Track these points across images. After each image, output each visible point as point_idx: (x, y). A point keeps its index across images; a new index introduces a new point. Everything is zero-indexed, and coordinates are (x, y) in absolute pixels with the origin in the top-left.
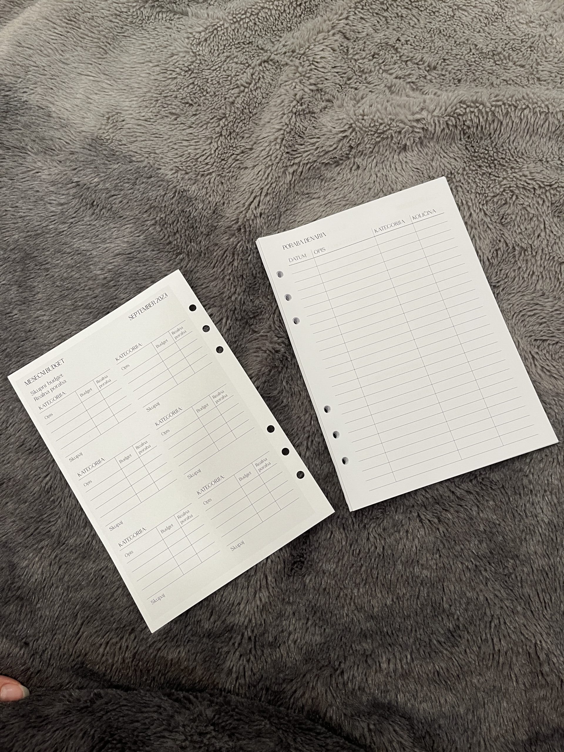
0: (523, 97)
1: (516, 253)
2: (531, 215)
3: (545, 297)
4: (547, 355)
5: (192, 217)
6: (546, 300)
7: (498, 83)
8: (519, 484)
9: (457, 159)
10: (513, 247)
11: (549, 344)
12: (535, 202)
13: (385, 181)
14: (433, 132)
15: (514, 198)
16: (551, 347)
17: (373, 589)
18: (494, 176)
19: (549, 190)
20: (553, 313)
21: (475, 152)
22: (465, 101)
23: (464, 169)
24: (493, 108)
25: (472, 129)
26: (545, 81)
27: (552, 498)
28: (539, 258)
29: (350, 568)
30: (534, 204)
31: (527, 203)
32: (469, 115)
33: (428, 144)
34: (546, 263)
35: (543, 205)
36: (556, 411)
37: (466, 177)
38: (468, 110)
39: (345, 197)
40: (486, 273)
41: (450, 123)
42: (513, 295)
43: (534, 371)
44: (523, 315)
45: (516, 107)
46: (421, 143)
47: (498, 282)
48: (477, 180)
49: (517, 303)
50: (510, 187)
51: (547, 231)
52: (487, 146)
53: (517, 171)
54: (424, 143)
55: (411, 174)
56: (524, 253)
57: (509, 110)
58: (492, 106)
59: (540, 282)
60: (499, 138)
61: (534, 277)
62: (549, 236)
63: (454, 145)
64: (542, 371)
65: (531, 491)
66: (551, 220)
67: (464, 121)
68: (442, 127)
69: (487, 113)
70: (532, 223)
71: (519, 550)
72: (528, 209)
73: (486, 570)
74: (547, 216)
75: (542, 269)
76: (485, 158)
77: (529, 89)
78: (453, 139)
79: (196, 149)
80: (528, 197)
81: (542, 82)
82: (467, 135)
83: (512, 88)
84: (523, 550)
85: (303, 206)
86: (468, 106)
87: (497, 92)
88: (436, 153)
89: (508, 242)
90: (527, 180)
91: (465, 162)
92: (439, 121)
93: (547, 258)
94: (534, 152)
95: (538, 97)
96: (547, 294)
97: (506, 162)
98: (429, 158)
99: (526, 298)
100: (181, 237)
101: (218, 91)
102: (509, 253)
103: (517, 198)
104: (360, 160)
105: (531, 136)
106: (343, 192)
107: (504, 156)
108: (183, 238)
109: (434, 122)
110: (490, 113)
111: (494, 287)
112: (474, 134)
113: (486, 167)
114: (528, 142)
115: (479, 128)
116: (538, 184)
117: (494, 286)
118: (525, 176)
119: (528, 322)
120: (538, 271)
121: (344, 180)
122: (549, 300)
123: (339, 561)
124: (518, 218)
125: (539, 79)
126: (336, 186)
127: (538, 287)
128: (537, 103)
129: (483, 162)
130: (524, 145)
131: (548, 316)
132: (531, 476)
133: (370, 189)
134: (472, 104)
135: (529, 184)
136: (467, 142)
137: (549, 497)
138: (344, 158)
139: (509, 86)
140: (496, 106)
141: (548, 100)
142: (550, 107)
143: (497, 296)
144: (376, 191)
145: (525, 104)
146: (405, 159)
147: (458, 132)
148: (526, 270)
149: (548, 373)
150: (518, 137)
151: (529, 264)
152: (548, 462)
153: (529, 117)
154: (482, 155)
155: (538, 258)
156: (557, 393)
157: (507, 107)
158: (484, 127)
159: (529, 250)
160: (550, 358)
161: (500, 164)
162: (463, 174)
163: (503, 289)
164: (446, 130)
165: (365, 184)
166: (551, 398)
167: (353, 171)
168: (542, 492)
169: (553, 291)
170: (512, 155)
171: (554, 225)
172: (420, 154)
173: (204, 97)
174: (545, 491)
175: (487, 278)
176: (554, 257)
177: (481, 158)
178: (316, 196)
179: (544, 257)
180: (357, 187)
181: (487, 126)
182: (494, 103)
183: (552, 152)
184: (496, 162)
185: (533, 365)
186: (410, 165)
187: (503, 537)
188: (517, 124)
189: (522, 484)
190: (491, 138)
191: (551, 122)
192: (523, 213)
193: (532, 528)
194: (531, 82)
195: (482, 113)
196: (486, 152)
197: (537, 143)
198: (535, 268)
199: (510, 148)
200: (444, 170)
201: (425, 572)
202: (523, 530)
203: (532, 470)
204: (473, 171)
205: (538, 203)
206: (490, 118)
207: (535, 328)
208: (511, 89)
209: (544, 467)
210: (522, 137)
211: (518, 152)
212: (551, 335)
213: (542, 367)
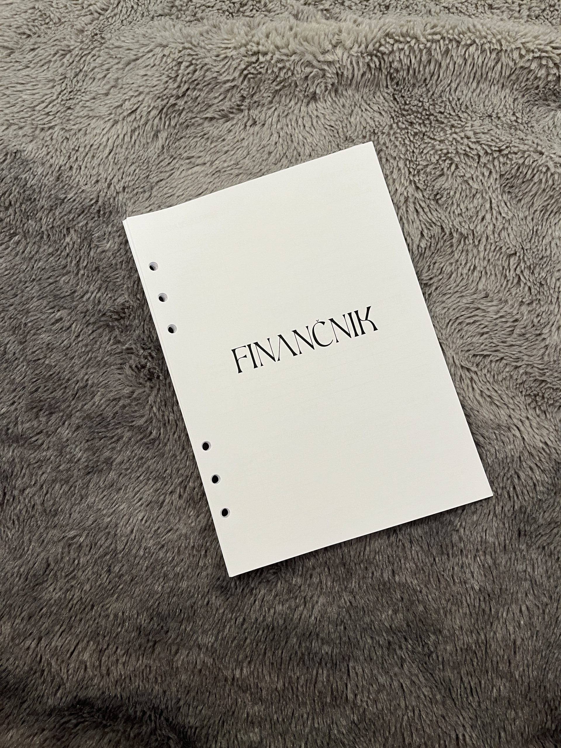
0: (469, 28)
1: (454, 240)
2: (474, 191)
3: (489, 299)
4: (488, 375)
5: (28, 185)
6: (490, 304)
7: (438, 11)
8: (448, 541)
9: (383, 113)
10: (451, 233)
11: (491, 361)
12: (479, 174)
13: (290, 142)
14: (350, 77)
15: (453, 167)
16: (493, 365)
17: (260, 670)
18: (429, 137)
19: (498, 158)
20: (498, 321)
21: (406, 104)
22: (392, 34)
23: (391, 127)
24: (429, 45)
25: (401, 73)
26: (499, 9)
27: (485, 559)
28: (483, 248)
29: (232, 642)
30: (477, 177)
31: (468, 175)
32: (397, 54)
33: (344, 93)
34: (491, 255)
35: (489, 177)
36: (497, 448)
37: (393, 138)
38: (396, 46)
39: (238, 164)
40: (415, 267)
41: (372, 65)
42: (449, 296)
43: (471, 396)
44: (460, 323)
45: (459, 43)
46: (336, 91)
47: (431, 279)
48: (407, 142)
49: (454, 306)
50: (448, 153)
51: (494, 212)
52: (421, 96)
53: (457, 130)
54: (340, 91)
55: (324, 133)
56: (465, 241)
57: (450, 47)
58: (428, 41)
59: (483, 279)
60: (437, 85)
61: (475, 274)
62: (497, 219)
63: (378, 94)
64: (482, 396)
65: (461, 551)
66: (500, 197)
67: (390, 63)
68: (361, 72)
69: (421, 51)
70: (475, 201)
71: (443, 623)
72: (470, 182)
73: (401, 648)
74: (494, 192)
75: (486, 262)
76: (418, 112)
77: (478, 19)
78: (378, 85)
79: (34, 94)
80: (470, 167)
81: (495, 11)
82: (395, 81)
83: (456, 17)
84: (448, 622)
85: (183, 175)
86: (396, 41)
87: (435, 21)
88: (356, 105)
89: (444, 226)
90: (470, 144)
91: (392, 117)
92: (358, 63)
93: (493, 248)
94: (482, 105)
95: (488, 29)
96: (491, 295)
97: (446, 117)
98: (346, 112)
99: (465, 301)
100: (16, 213)
101: (64, 17)
102: (445, 241)
103: (457, 167)
104: (256, 112)
105: (478, 83)
106: (235, 157)
107: (442, 110)
108: (18, 214)
109: (351, 63)
110: (424, 52)
111: (424, 285)
112: (404, 79)
113: (420, 124)
114: (474, 90)
115: (411, 72)
116: (483, 149)
117: (426, 284)
118: (468, 138)
119: (467, 332)
120: (481, 265)
121: (236, 140)
122: (494, 303)
123: (218, 633)
124: (458, 195)
125: (491, 7)
126: (226, 149)
127: (480, 287)
128: (486, 38)
129: (416, 117)
130: (470, 94)
131: (491, 324)
132: (462, 530)
133: (270, 153)
134: (402, 39)
135: (472, 149)
136: (395, 90)
137: (482, 558)
138: (234, 111)
139: (451, 15)
140: (433, 41)
141: (501, 33)
142: (503, 42)
143: (427, 297)
144: (278, 156)
145: (470, 38)
146: (315, 113)
147: (383, 77)
148: (466, 264)
149: (488, 399)
150: (462, 84)
151: (470, 255)
152: (483, 514)
153: (476, 57)
154: (414, 109)
155: (481, 248)
156: (499, 425)
157: (447, 42)
158: (417, 70)
159: (471, 237)
160: (491, 380)
161: (437, 120)
162: (389, 134)
163: (436, 289)
164: (368, 75)
165: (264, 147)
166: (491, 430)
167: (248, 128)
168: (474, 553)
169: (498, 292)
170: (453, 108)
171: (503, 204)
172: (334, 105)
173: (46, 26)
174: (477, 550)
175: (417, 273)
176: (501, 248)
177: (413, 112)
178: (199, 161)
179: (489, 247)
180: (253, 152)
181: (421, 69)
182: (430, 37)
183: (505, 105)
184: (432, 118)
185: (470, 389)
186: (323, 120)
187: (425, 607)
188: (460, 66)
189: (451, 541)
190: (426, 85)
191: (504, 63)
192: (464, 187)
193: (459, 597)
194: (479, 11)
195: (414, 51)
196: (420, 104)
197: (487, 92)
198: (477, 261)
199: (451, 99)
200: (365, 128)
201: (326, 648)
202: (449, 600)
203: (464, 524)
204: (402, 129)
205: (483, 175)
206: (425, 58)
207: (474, 340)
208: (453, 19)
209: (478, 520)
210: (467, 84)
211: (461, 105)
212: (494, 349)
213: (481, 391)
